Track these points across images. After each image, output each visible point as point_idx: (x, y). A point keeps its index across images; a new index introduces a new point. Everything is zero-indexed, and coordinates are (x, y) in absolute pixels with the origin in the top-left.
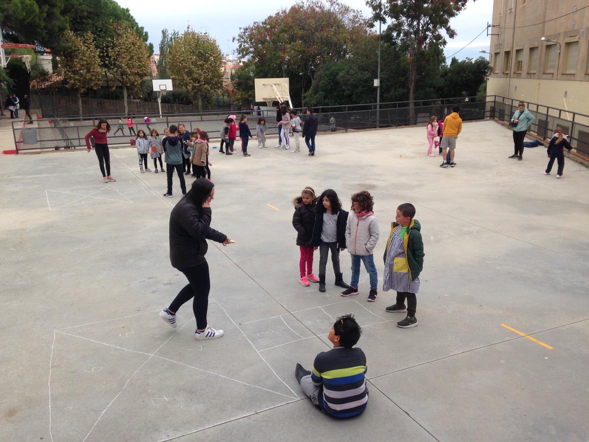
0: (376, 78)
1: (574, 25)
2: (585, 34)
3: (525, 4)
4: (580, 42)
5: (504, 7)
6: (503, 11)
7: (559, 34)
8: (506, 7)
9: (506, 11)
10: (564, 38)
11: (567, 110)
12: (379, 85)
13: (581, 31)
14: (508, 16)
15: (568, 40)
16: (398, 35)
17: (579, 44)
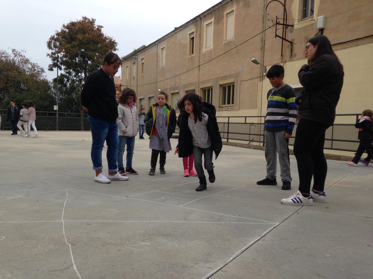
0: (56, 105)
1: (176, 84)
2: (182, 88)
3: (143, 74)
4: (180, 92)
5: (129, 76)
6: (129, 77)
7: (167, 89)
8: (131, 76)
9: (131, 78)
10: (170, 91)
11: (177, 132)
12: (58, 109)
13: (180, 87)
14: (132, 81)
15: (172, 92)
16: (68, 81)
17: (180, 94)
